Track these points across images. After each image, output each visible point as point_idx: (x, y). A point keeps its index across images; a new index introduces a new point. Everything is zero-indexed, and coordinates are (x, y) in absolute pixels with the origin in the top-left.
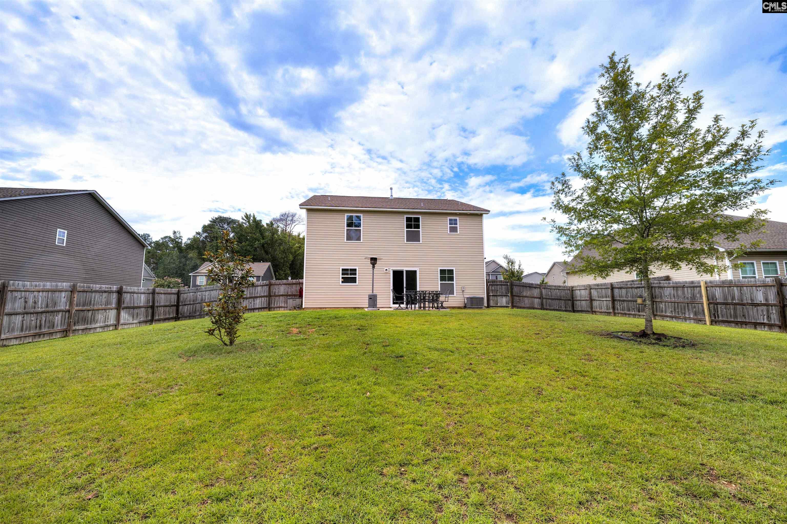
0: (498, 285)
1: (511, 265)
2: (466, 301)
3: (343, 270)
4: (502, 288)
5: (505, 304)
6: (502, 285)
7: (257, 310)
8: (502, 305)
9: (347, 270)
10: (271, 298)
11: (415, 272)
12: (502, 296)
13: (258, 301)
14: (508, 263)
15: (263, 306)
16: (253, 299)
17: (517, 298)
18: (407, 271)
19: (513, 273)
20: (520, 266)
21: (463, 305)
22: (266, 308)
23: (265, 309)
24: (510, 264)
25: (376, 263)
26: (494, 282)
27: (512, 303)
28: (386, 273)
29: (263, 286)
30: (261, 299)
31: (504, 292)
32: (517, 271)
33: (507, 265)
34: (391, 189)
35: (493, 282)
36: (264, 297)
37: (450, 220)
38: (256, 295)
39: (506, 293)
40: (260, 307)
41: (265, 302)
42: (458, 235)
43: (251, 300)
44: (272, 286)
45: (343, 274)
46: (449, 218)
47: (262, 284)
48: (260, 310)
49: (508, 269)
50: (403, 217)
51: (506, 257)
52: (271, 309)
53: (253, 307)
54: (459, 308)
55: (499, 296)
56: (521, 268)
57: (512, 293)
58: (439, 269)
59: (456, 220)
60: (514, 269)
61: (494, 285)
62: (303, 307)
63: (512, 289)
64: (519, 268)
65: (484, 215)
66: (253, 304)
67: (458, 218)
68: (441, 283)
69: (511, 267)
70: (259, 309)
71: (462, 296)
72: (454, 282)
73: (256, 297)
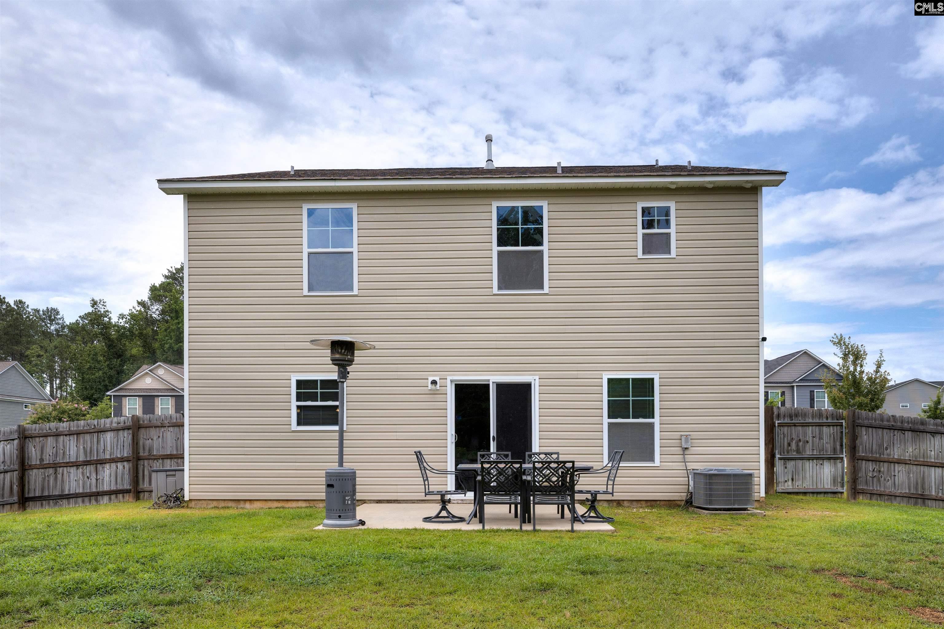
0: (805, 425)
1: (854, 363)
2: (691, 483)
3: (300, 384)
4: (821, 433)
5: (828, 485)
6: (820, 425)
7: (106, 498)
8: (820, 488)
9: (312, 384)
10: (141, 462)
11: (526, 388)
12: (820, 459)
13: (107, 472)
14: (845, 357)
15: (120, 487)
16: (92, 467)
17: (871, 466)
18: (501, 387)
19: (856, 383)
20: (879, 366)
21: (683, 496)
22: (128, 491)
23: (127, 496)
24: (851, 358)
25: (351, 362)
26: (797, 415)
27: (854, 481)
28: (434, 393)
29: (117, 430)
30: (113, 465)
31: (829, 447)
32: (870, 379)
33: (841, 361)
34: (489, 139)
35: (791, 417)
36: (122, 460)
37: (646, 211)
38: (102, 457)
39: (835, 450)
40: (113, 488)
41: (126, 477)
42: (672, 261)
43: (89, 469)
44: (142, 431)
45: (299, 397)
46: (641, 205)
47: (115, 425)
48: (113, 497)
49: (843, 372)
50: (486, 208)
51: (839, 342)
52: (142, 495)
53: (94, 490)
54: (670, 504)
55: (809, 459)
56: (882, 370)
57: (853, 449)
58: (606, 376)
59: (666, 212)
60: (862, 372)
61: (795, 425)
62: (187, 498)
63: (854, 438)
64: (877, 372)
65: (764, 189)
66: (94, 481)
67: (672, 205)
68: (610, 425)
69: (852, 369)
70: (110, 493)
71: (681, 465)
72: (656, 420)
73: (102, 462)
